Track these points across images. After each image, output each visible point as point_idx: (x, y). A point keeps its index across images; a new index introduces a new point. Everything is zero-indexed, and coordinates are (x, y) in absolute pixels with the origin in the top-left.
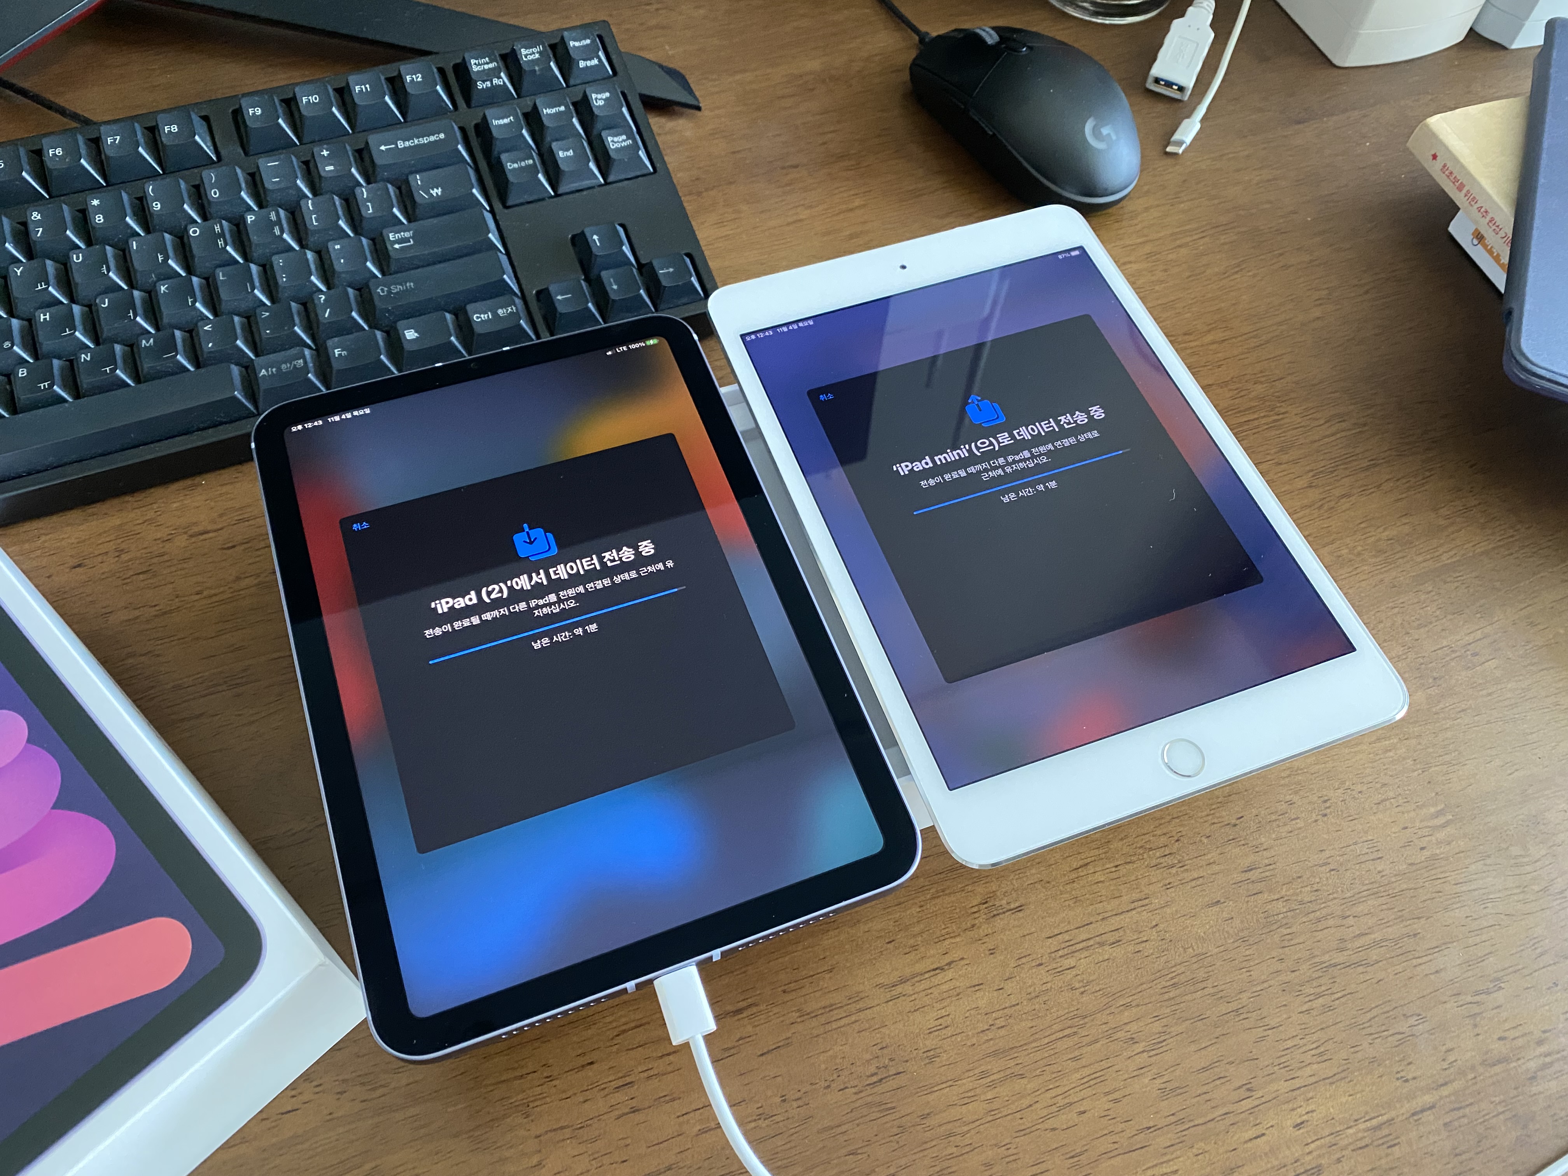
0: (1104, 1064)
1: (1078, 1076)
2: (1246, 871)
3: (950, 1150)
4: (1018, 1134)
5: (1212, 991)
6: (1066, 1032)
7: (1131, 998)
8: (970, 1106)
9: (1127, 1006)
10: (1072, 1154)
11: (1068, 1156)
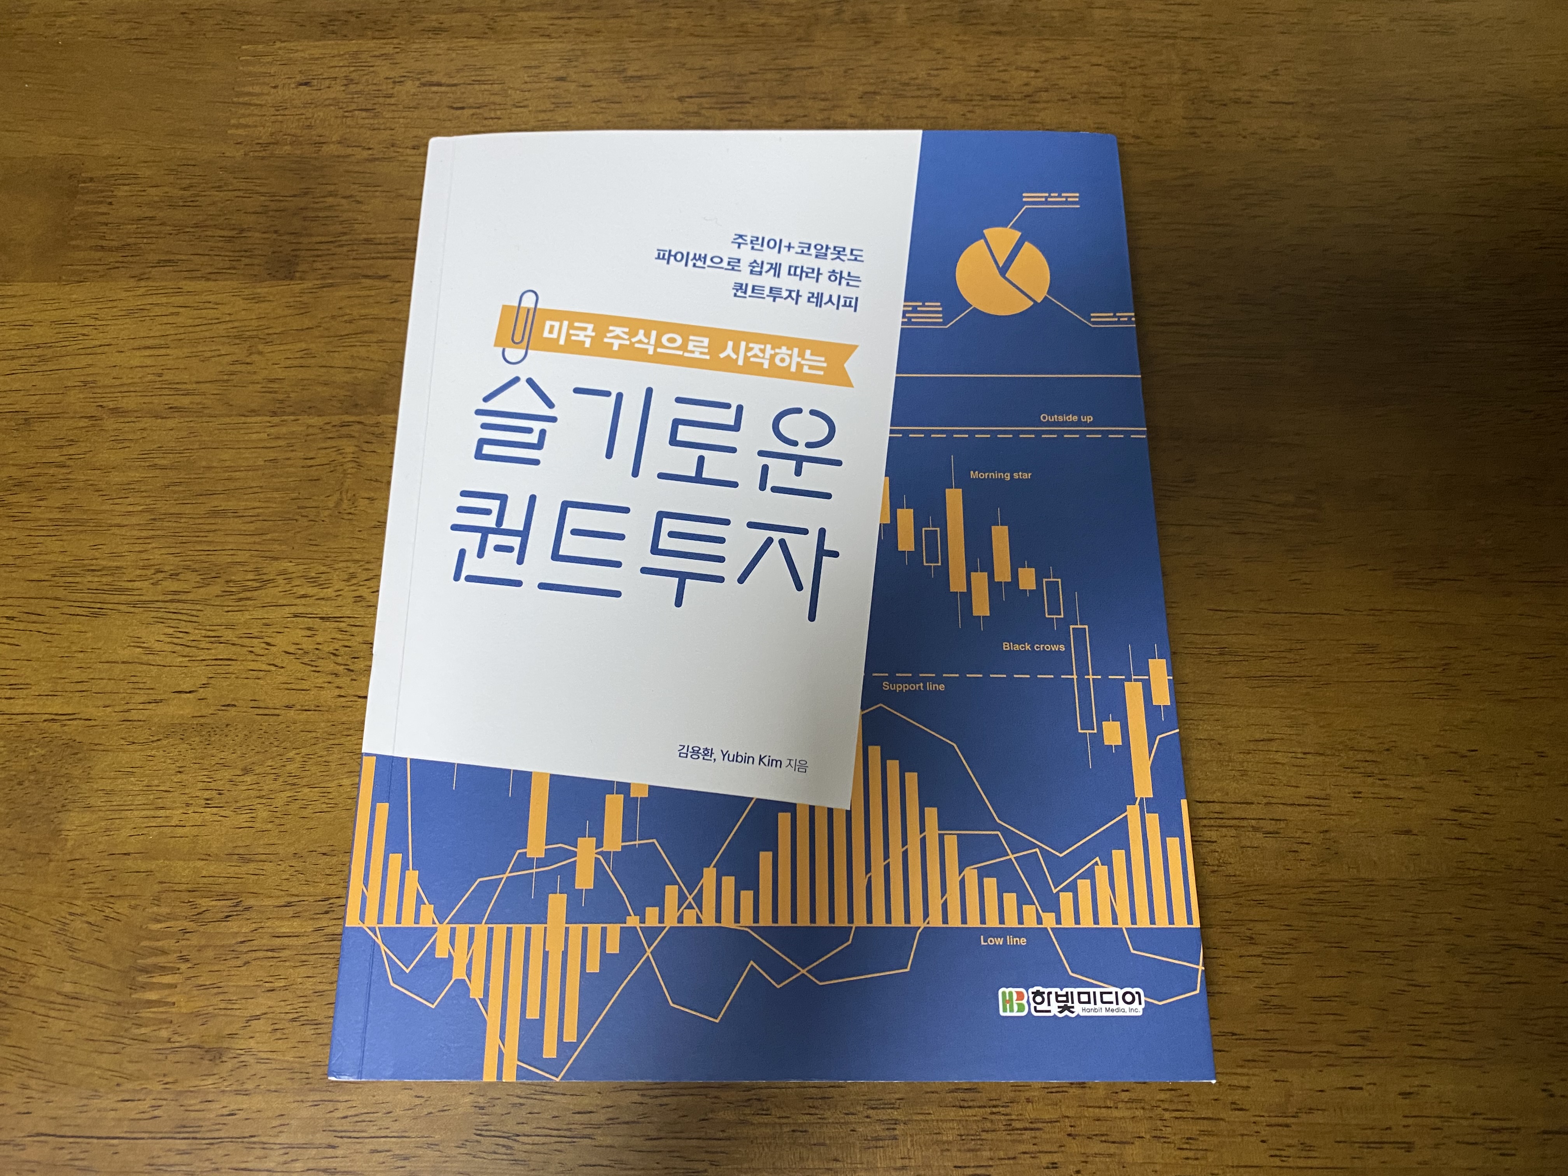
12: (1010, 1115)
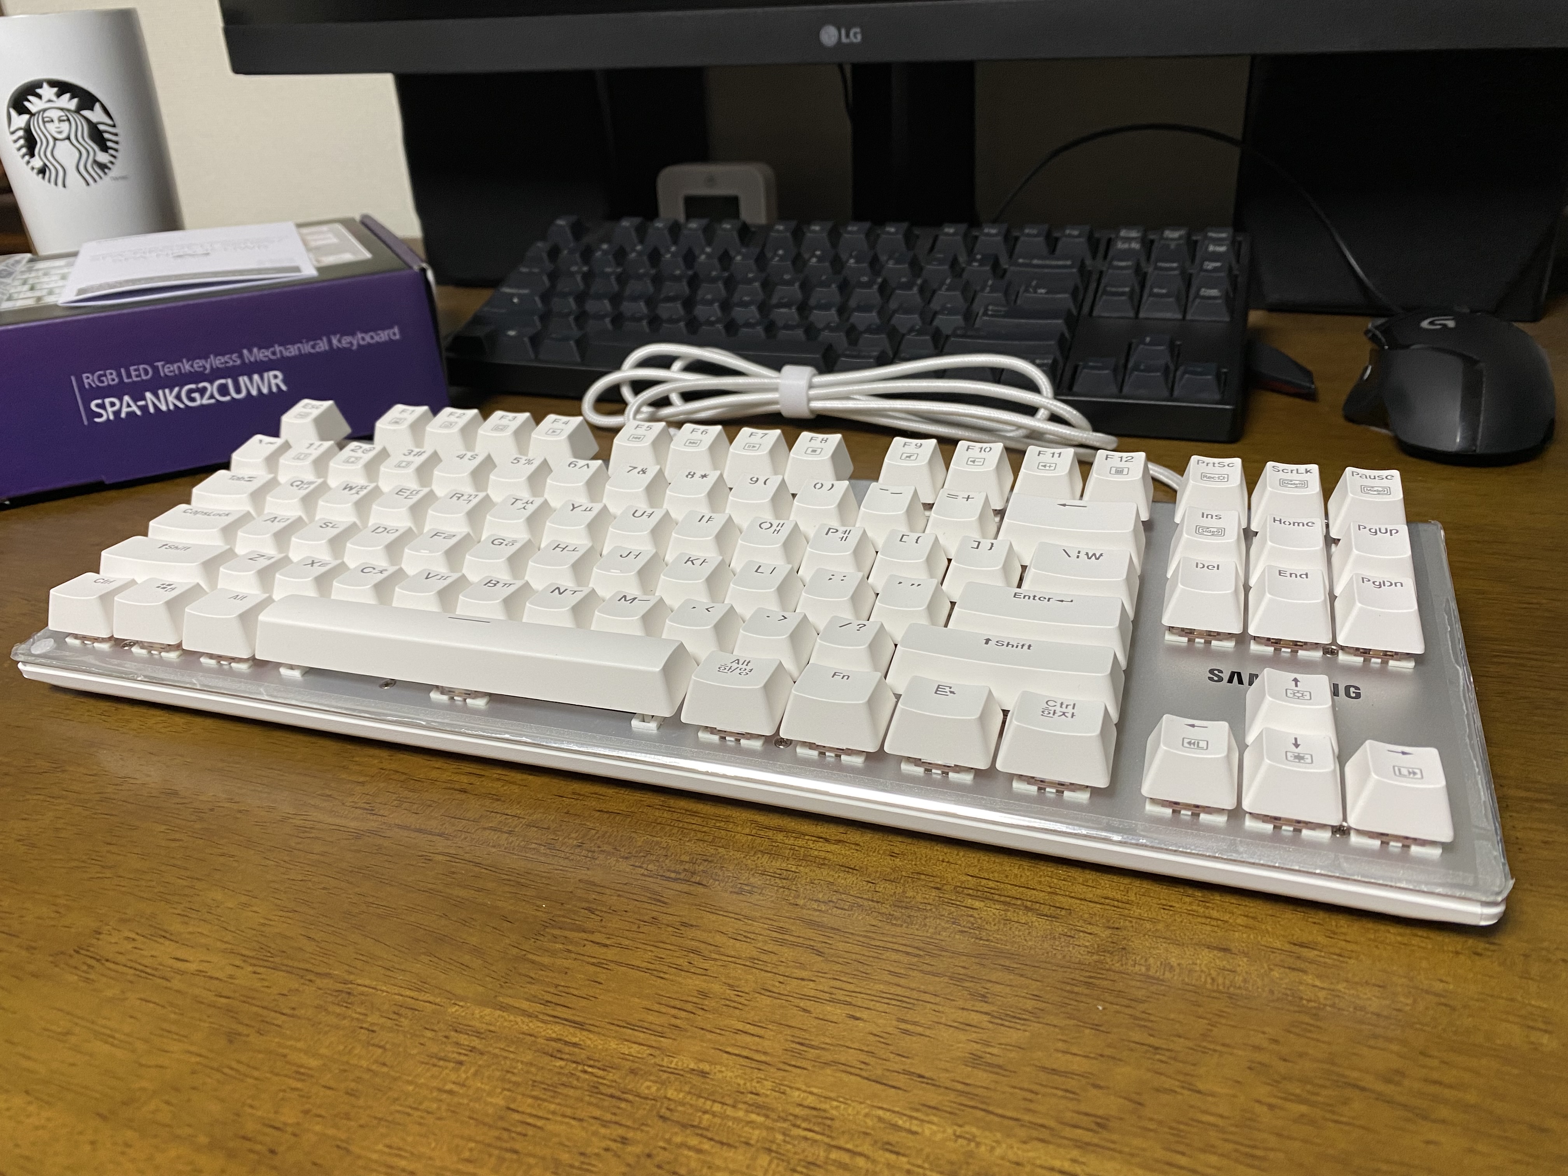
0: (927, 997)
1: (882, 987)
2: (1295, 944)
3: (680, 961)
4: (763, 992)
5: (1138, 1014)
6: (909, 950)
7: (1019, 966)
8: (738, 944)
9: (1007, 968)
10: (803, 1041)
11: (797, 1040)
12: (604, 1079)
